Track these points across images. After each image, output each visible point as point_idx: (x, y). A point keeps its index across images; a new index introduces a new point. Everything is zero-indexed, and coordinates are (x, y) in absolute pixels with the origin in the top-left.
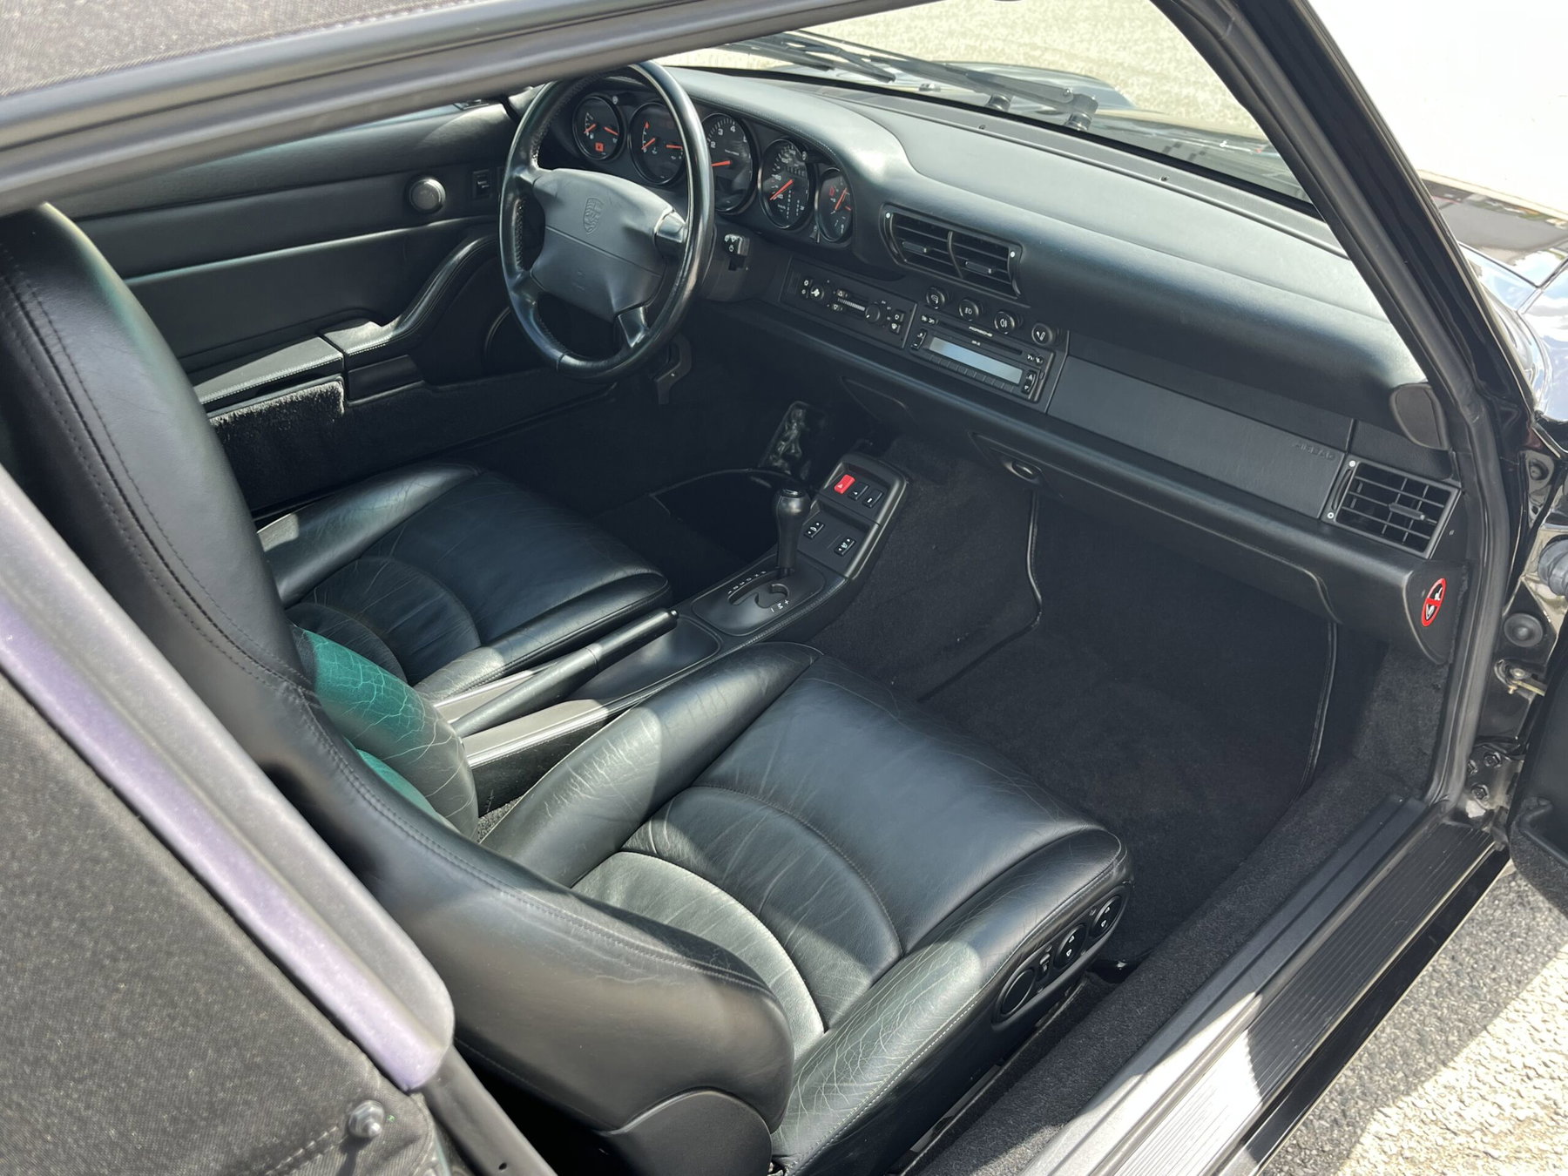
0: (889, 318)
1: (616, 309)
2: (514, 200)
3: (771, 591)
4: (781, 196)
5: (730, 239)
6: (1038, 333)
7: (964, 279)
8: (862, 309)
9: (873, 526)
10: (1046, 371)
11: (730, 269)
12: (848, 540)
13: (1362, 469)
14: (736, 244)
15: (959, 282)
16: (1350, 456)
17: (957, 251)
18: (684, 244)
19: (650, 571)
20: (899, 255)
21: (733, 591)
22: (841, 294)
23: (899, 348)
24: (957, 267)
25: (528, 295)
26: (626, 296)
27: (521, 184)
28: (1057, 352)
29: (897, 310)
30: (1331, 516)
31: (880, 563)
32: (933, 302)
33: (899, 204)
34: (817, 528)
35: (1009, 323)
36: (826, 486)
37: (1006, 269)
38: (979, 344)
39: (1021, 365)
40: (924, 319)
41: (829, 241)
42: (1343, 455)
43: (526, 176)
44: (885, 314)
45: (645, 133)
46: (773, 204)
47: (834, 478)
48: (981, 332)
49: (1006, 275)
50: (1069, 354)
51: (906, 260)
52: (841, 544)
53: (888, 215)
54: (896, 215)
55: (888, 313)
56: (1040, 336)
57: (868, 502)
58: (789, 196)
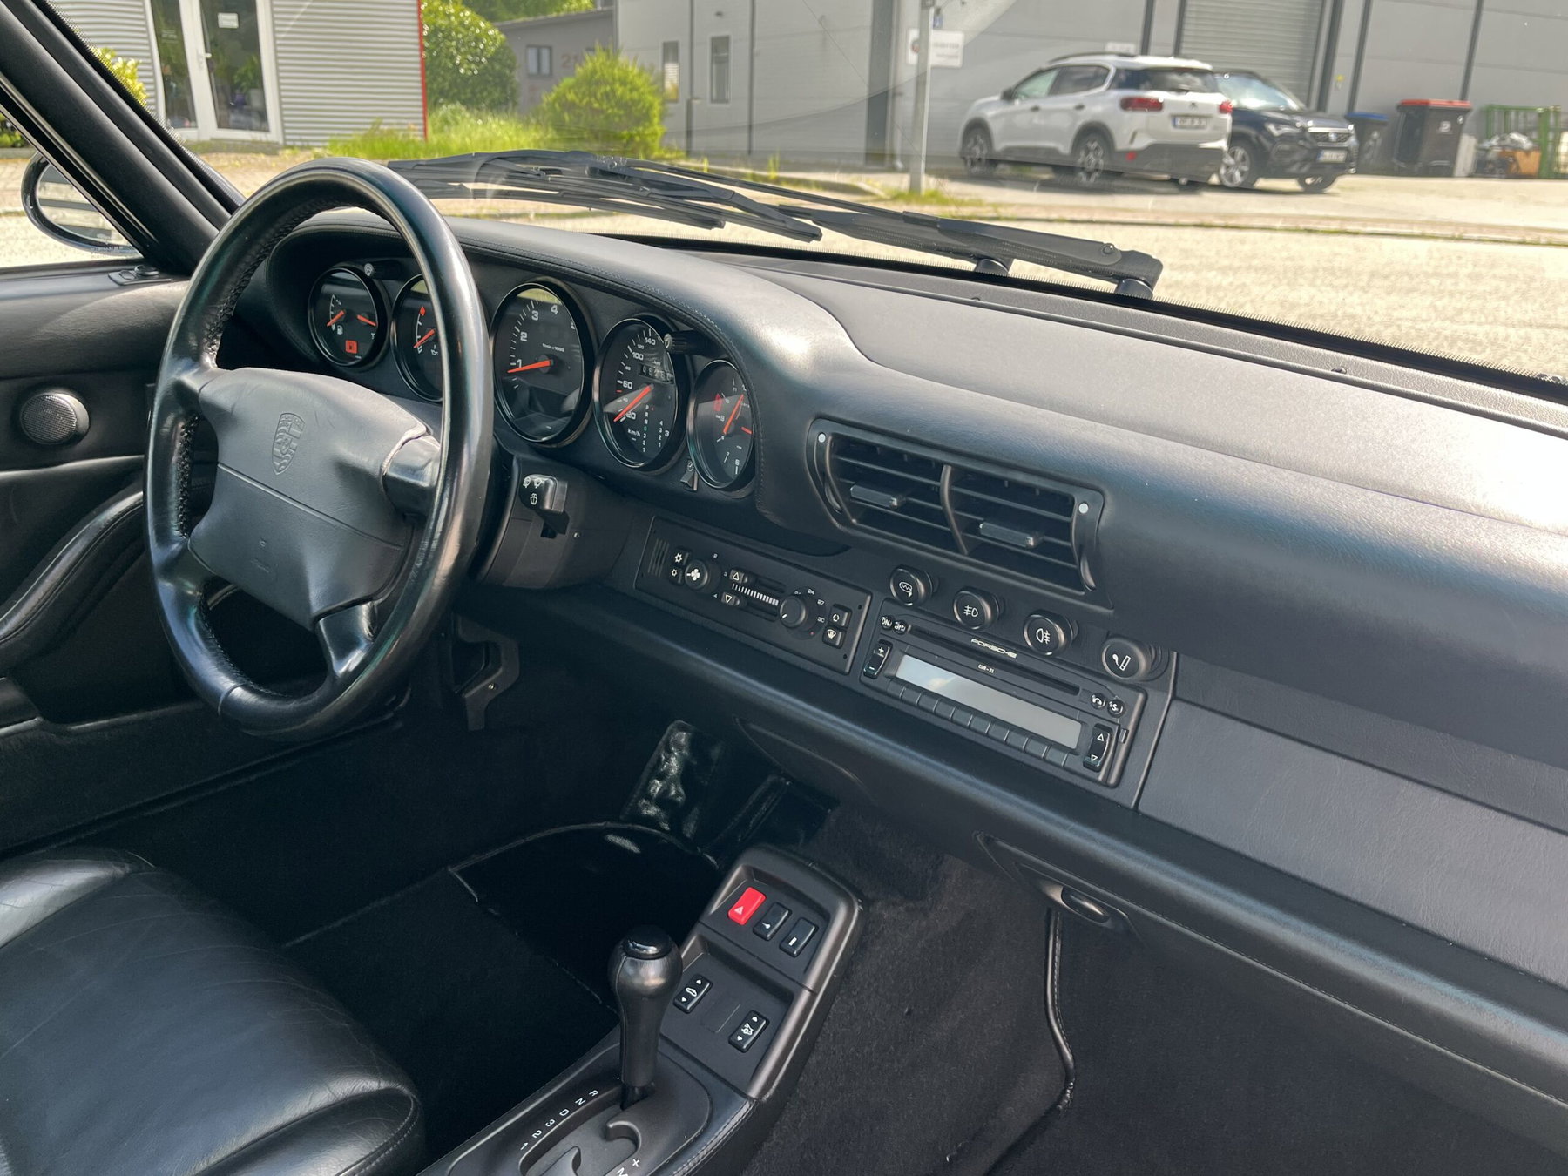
0: (820, 620)
1: (316, 607)
4: (633, 415)
5: (532, 483)
7: (969, 555)
8: (775, 602)
9: (799, 994)
10: (1130, 728)
11: (543, 535)
12: (755, 1019)
14: (541, 492)
15: (961, 562)
17: (961, 502)
18: (432, 491)
19: (386, 1084)
20: (841, 511)
22: (736, 576)
23: (843, 673)
24: (958, 534)
25: (189, 584)
26: (336, 585)
28: (1147, 689)
29: (836, 606)
31: (813, 1060)
32: (903, 595)
33: (841, 416)
34: (698, 989)
35: (1054, 636)
36: (714, 909)
37: (1069, 540)
38: (992, 671)
39: (1078, 714)
40: (887, 623)
41: (714, 490)
44: (815, 611)
45: (419, 323)
46: (620, 428)
47: (725, 897)
48: (994, 648)
49: (1069, 549)
50: (1174, 698)
51: (854, 521)
52: (742, 1025)
53: (822, 438)
54: (836, 437)
55: (821, 611)
56: (1120, 663)
57: (791, 944)
58: (647, 414)
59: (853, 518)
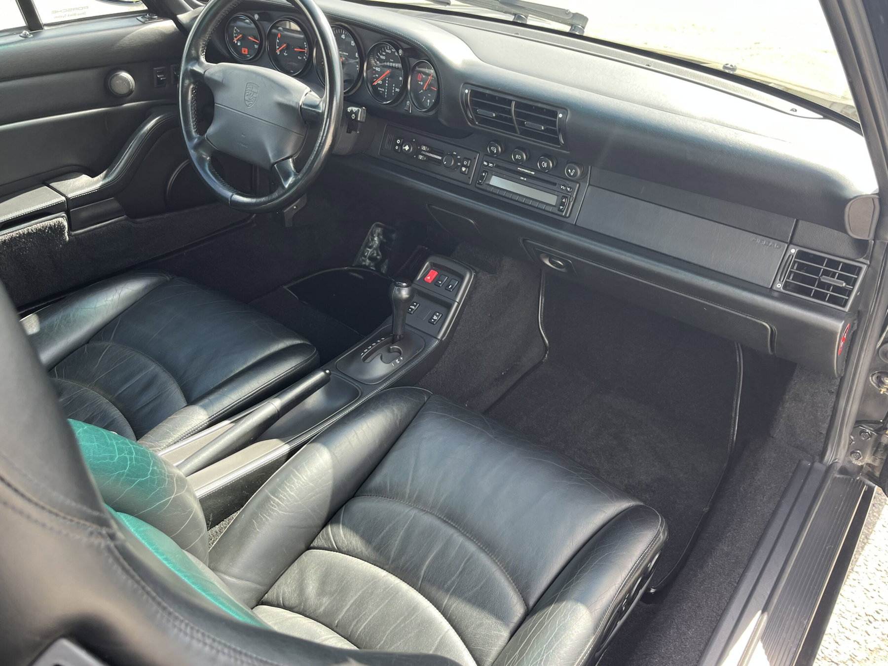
0: (459, 164)
1: (272, 161)
2: (189, 85)
3: (389, 351)
4: (380, 82)
5: (352, 110)
6: (569, 171)
7: (520, 134)
8: (440, 158)
9: (454, 304)
10: (574, 196)
11: (347, 132)
12: (437, 314)
13: (800, 255)
14: (356, 114)
15: (518, 137)
16: (791, 246)
17: (518, 115)
18: (323, 113)
19: (302, 342)
20: (473, 119)
21: (364, 353)
22: (424, 148)
23: (468, 184)
24: (516, 126)
25: (204, 153)
26: (279, 151)
27: (194, 74)
28: (581, 183)
29: (465, 158)
30: (779, 286)
31: (458, 328)
32: (492, 152)
33: (474, 83)
34: (415, 306)
35: (548, 164)
36: (418, 278)
37: (555, 127)
38: (525, 179)
39: (556, 193)
40: (486, 163)
41: (420, 112)
42: (786, 245)
43: (197, 68)
44: (456, 161)
45: (278, 41)
46: (375, 88)
47: (423, 273)
48: (526, 171)
49: (556, 131)
50: (589, 185)
51: (477, 123)
52: (433, 316)
53: (467, 91)
54: (472, 91)
55: (459, 160)
56: (571, 172)
57: (450, 287)
58: (387, 82)
59: (477, 121)
